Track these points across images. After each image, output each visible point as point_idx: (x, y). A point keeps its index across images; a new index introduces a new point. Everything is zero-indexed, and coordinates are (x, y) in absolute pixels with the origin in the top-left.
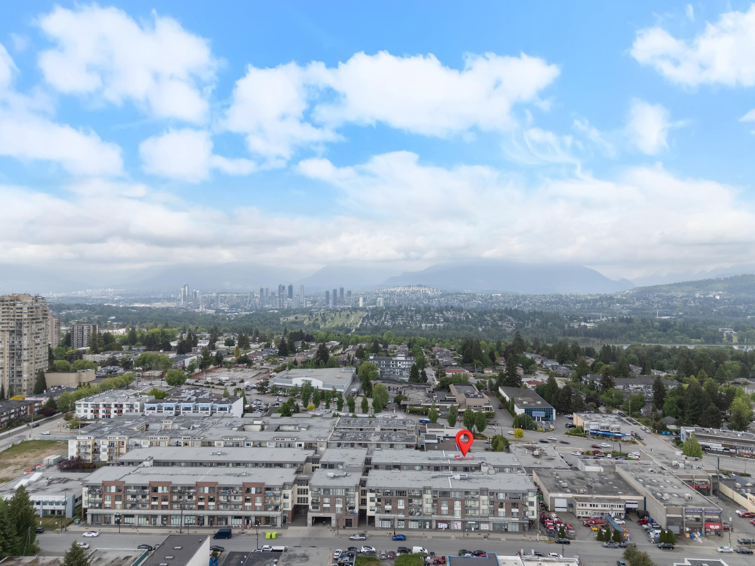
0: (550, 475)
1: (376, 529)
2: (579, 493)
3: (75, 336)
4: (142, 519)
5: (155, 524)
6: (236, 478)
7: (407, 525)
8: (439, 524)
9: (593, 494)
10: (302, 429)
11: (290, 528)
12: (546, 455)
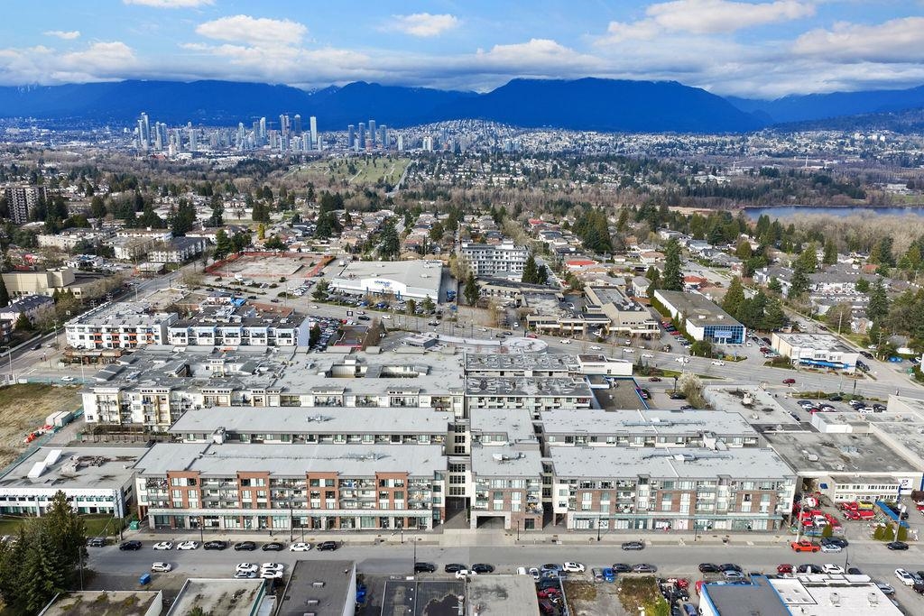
0: (785, 441)
1: (569, 531)
2: (836, 470)
3: (15, 203)
4: (231, 521)
5: (250, 527)
6: (360, 462)
7: (611, 525)
8: (657, 523)
9: (855, 470)
10: (421, 374)
11: (448, 532)
12: (760, 404)
